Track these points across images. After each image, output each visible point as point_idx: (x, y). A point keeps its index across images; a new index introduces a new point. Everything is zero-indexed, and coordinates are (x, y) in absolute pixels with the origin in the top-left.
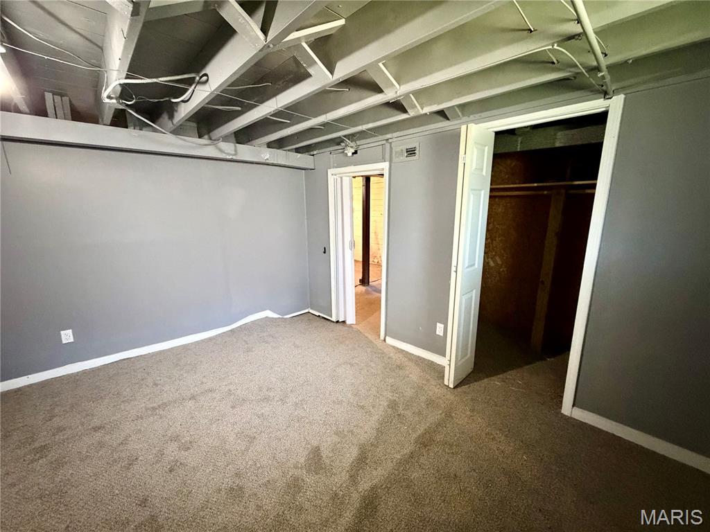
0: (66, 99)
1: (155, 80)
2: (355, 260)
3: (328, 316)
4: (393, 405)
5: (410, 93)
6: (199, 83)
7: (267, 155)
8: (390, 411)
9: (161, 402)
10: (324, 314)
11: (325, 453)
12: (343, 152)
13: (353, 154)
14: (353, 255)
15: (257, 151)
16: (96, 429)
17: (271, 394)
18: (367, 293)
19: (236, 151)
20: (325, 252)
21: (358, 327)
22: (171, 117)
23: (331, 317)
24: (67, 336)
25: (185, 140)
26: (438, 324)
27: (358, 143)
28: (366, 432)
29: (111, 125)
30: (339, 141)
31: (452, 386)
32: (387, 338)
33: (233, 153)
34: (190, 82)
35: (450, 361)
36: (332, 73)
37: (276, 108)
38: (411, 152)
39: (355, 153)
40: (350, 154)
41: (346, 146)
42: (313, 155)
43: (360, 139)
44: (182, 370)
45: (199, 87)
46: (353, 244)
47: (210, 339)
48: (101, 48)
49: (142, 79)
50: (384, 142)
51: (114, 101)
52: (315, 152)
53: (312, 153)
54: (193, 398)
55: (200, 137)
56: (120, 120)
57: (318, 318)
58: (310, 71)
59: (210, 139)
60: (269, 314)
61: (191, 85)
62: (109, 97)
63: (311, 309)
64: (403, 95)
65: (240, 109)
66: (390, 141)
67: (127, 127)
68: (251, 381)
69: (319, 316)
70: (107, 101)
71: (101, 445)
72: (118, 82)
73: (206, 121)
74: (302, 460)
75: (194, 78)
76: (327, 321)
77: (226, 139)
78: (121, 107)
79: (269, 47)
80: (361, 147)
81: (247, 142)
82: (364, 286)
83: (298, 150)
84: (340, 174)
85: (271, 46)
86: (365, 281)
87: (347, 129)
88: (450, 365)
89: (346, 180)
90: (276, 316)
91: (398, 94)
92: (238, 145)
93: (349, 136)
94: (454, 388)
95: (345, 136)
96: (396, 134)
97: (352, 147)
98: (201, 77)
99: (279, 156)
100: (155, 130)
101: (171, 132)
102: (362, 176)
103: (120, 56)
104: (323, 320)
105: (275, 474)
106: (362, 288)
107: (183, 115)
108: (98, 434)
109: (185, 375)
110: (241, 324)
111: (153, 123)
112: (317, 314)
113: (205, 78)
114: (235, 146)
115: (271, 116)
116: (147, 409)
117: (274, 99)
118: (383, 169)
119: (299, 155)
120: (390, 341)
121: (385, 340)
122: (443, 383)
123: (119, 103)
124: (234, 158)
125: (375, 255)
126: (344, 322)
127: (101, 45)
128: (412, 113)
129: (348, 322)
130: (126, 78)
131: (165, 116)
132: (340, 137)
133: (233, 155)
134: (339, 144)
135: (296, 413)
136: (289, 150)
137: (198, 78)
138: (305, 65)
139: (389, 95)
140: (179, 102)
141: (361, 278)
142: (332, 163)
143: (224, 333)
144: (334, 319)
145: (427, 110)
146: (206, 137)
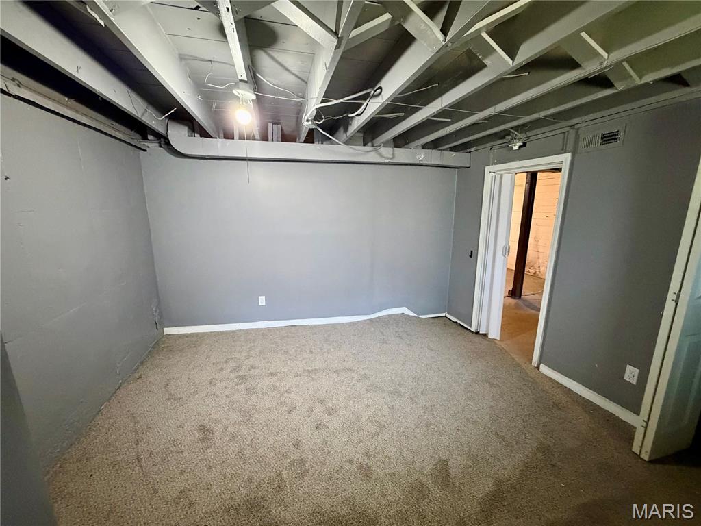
0: (279, 126)
1: (341, 100)
2: (508, 269)
3: (468, 325)
4: (545, 449)
5: (623, 61)
6: (373, 96)
7: (422, 156)
8: (540, 455)
9: (314, 368)
10: (462, 321)
11: (454, 471)
12: (508, 146)
13: (520, 147)
14: (506, 262)
15: (413, 154)
16: (273, 374)
17: (403, 390)
18: (517, 307)
19: (393, 154)
20: (471, 256)
21: (503, 345)
22: (346, 130)
23: (471, 327)
24: (262, 301)
25: (353, 149)
26: (629, 368)
27: (529, 134)
28: (506, 469)
29: (304, 142)
30: (502, 134)
31: (646, 457)
32: (542, 366)
33: (391, 156)
34: (365, 97)
35: (647, 423)
36: (513, 58)
37: (441, 107)
38: (609, 138)
39: (524, 145)
40: (516, 148)
41: (513, 139)
42: (470, 153)
43: (531, 129)
44: (330, 345)
45: (372, 100)
46: (507, 250)
47: (353, 324)
48: (306, 83)
49: (331, 101)
50: (568, 129)
51: (310, 123)
52: (472, 149)
53: (468, 151)
54: (336, 372)
55: (364, 145)
56: (310, 138)
57: (455, 325)
58: (486, 61)
59: (373, 145)
60: (404, 310)
61: (365, 100)
62: (308, 120)
63: (448, 313)
64: (610, 66)
65: (403, 114)
66: (577, 127)
67: (313, 142)
68: (385, 371)
69: (456, 323)
70: (306, 123)
71: (274, 387)
72: (315, 108)
73: (372, 131)
74: (429, 468)
75: (370, 93)
76: (465, 330)
77: (386, 144)
78: (314, 127)
79: (447, 46)
80: (531, 138)
81: (404, 145)
82: (514, 298)
83: (452, 149)
84: (500, 170)
85: (450, 44)
86: (516, 292)
87: (517, 119)
88: (646, 428)
89: (507, 178)
90: (412, 314)
91: (605, 65)
92: (395, 149)
93: (516, 128)
94: (651, 462)
95: (512, 128)
96: (586, 118)
97: (520, 140)
98: (375, 91)
99: (434, 157)
100: (332, 143)
101: (344, 143)
102: (527, 172)
103: (320, 86)
104: (460, 327)
105: (401, 470)
106: (512, 301)
107: (356, 127)
108: (274, 379)
109: (332, 350)
110: (380, 315)
111: (332, 136)
112: (455, 320)
113: (379, 91)
114: (394, 150)
115: (434, 117)
116: (304, 370)
117: (440, 99)
118: (562, 162)
119: (454, 154)
120: (544, 369)
121: (538, 367)
122: (631, 449)
123: (313, 124)
124: (392, 161)
125: (532, 264)
126: (485, 335)
127: (306, 80)
128: (620, 86)
129: (491, 336)
130: (321, 103)
131: (341, 130)
132: (506, 130)
133: (391, 159)
134: (503, 137)
135: (426, 417)
136: (444, 150)
137: (372, 92)
138: (480, 57)
139: (589, 69)
140: (354, 117)
141: (511, 289)
142: (491, 159)
143: (365, 321)
144: (473, 329)
145: (650, 78)
146: (370, 144)
